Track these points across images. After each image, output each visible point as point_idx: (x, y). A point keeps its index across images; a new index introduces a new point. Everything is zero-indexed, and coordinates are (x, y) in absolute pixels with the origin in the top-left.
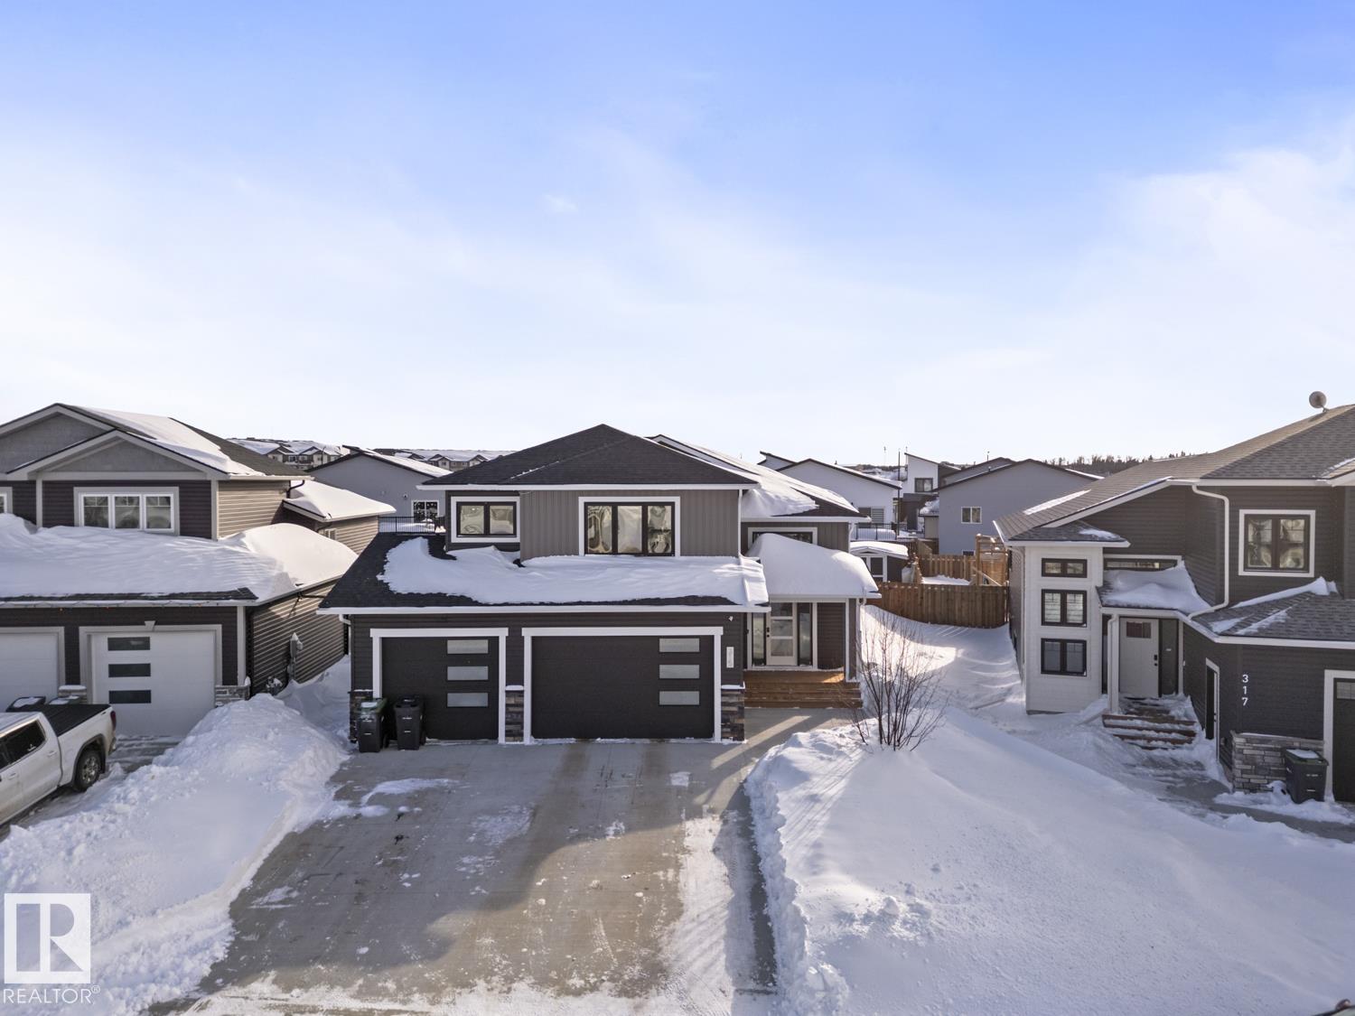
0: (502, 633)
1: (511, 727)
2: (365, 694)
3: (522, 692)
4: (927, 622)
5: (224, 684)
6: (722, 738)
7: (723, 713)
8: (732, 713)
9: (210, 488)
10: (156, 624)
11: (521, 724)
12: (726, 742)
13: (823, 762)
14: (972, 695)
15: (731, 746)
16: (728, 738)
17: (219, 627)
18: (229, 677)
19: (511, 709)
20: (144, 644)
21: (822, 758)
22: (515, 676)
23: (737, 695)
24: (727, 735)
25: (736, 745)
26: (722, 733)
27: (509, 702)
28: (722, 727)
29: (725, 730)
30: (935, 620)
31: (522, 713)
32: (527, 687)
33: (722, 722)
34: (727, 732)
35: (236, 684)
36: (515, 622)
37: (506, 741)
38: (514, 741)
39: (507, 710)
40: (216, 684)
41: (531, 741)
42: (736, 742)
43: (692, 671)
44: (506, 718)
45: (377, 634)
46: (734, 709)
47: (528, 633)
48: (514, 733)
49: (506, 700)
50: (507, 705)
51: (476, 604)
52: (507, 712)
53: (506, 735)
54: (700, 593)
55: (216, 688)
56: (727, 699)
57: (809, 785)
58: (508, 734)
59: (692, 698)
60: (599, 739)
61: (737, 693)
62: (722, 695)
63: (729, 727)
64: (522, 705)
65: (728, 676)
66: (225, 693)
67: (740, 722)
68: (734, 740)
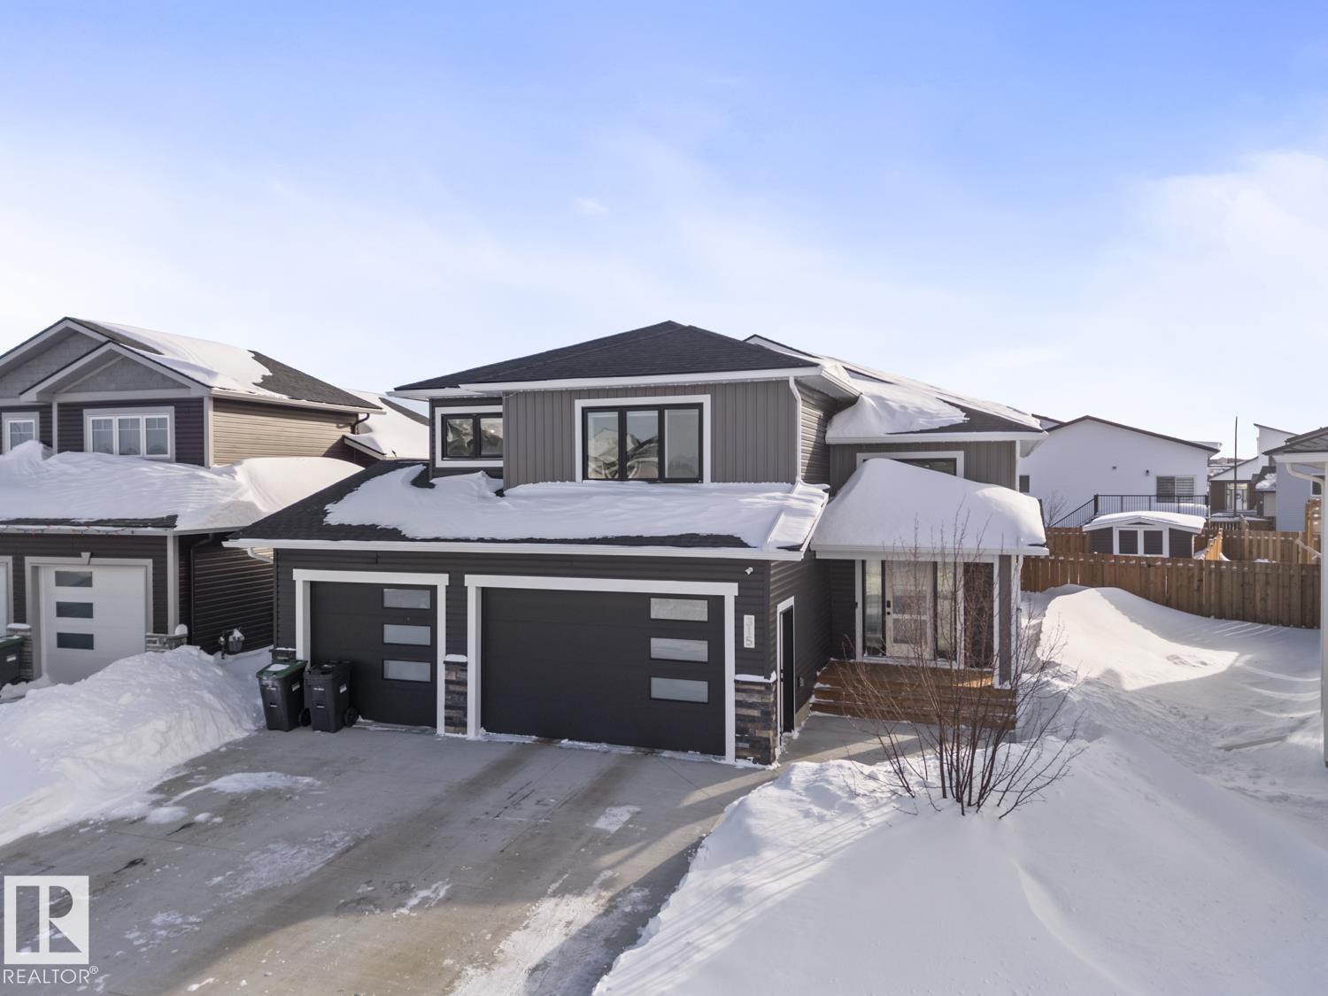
0: (441, 581)
1: (453, 713)
2: (286, 653)
3: (465, 665)
4: (1209, 616)
5: (154, 633)
6: (737, 757)
7: (739, 718)
8: (752, 719)
9: (203, 407)
10: (92, 556)
11: (464, 709)
12: (741, 764)
13: (803, 822)
14: (1229, 726)
15: (747, 771)
16: (745, 758)
17: (149, 562)
18: (160, 625)
19: (452, 688)
20: (86, 581)
21: (807, 814)
22: (457, 643)
23: (759, 692)
24: (745, 754)
25: (755, 770)
26: (737, 749)
27: (449, 678)
28: (737, 739)
29: (741, 745)
30: (1221, 613)
31: (465, 694)
32: (472, 658)
33: (737, 732)
34: (743, 749)
35: (167, 633)
36: (457, 565)
37: (446, 731)
38: (455, 732)
39: (447, 688)
40: (147, 631)
41: (477, 734)
42: (758, 766)
43: (697, 650)
44: (446, 700)
45: (301, 576)
46: (756, 713)
47: (474, 582)
48: (457, 723)
49: (446, 675)
50: (448, 682)
51: (404, 538)
52: (448, 692)
53: (446, 724)
54: (703, 530)
55: (147, 636)
56: (743, 697)
57: (748, 863)
58: (449, 722)
59: (697, 690)
60: (565, 741)
61: (758, 688)
62: (737, 690)
63: (747, 741)
64: (464, 683)
65: (746, 661)
66: (155, 642)
67: (764, 734)
68: (754, 762)
